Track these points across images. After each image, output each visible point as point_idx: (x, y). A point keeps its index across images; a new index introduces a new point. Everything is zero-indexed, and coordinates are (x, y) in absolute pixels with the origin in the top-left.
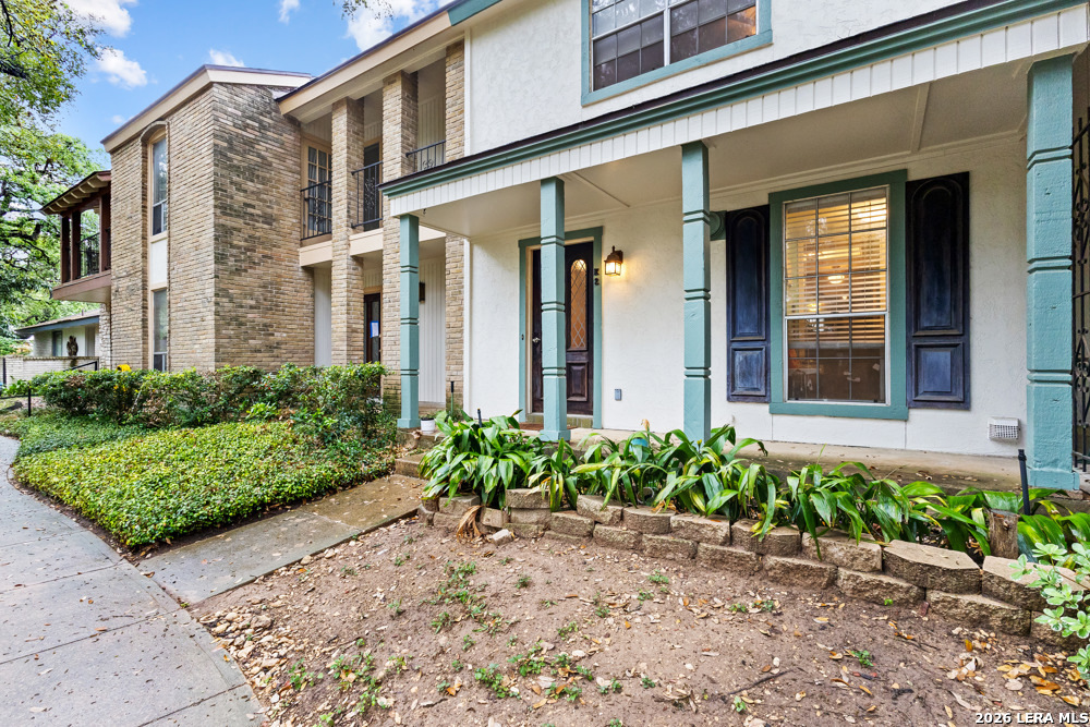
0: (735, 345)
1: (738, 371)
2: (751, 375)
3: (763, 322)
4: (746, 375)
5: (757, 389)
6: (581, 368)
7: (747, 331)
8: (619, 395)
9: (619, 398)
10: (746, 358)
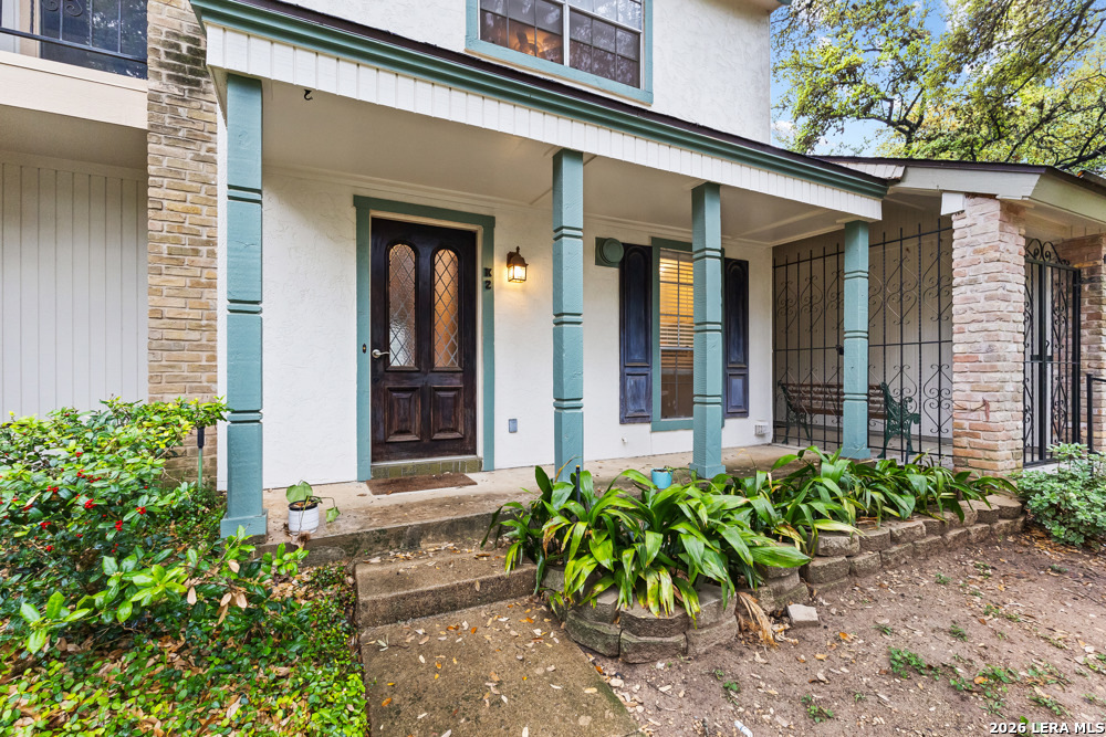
0: (628, 371)
1: (629, 395)
2: (639, 397)
3: (648, 350)
4: (636, 398)
5: (643, 411)
6: (451, 394)
7: (637, 357)
8: (513, 426)
9: (513, 430)
10: (635, 382)
